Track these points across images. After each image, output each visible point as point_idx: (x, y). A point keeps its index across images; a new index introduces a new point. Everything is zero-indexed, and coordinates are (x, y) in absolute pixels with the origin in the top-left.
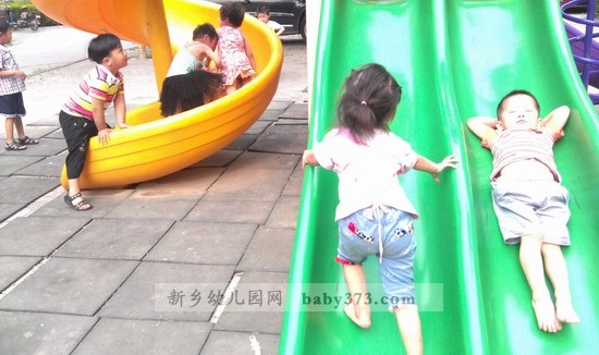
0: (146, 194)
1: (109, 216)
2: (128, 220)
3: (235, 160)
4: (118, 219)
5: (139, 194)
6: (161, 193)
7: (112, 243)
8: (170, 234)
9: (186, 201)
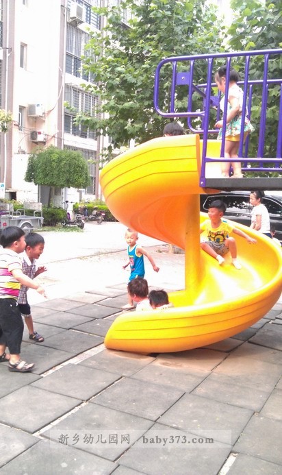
0: (164, 364)
1: (135, 376)
2: (148, 383)
3: (236, 348)
4: (141, 381)
5: (159, 363)
6: (175, 365)
7: (134, 401)
8: (180, 404)
9: (195, 376)
